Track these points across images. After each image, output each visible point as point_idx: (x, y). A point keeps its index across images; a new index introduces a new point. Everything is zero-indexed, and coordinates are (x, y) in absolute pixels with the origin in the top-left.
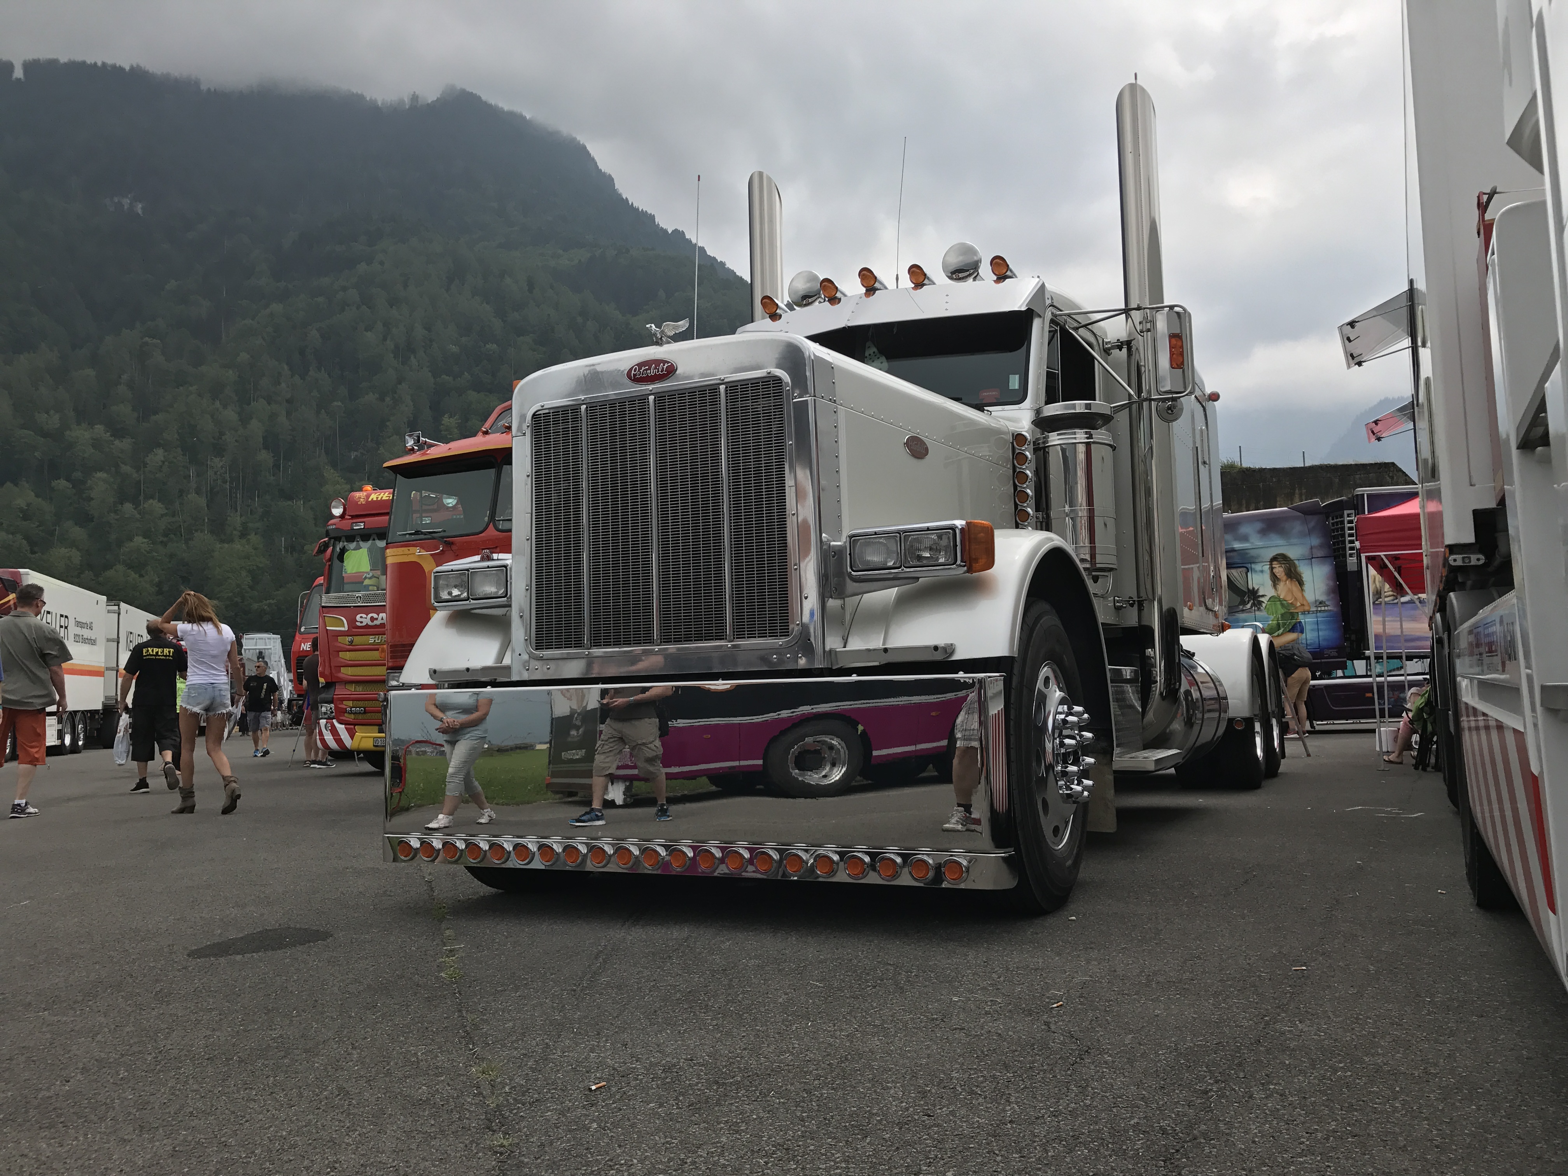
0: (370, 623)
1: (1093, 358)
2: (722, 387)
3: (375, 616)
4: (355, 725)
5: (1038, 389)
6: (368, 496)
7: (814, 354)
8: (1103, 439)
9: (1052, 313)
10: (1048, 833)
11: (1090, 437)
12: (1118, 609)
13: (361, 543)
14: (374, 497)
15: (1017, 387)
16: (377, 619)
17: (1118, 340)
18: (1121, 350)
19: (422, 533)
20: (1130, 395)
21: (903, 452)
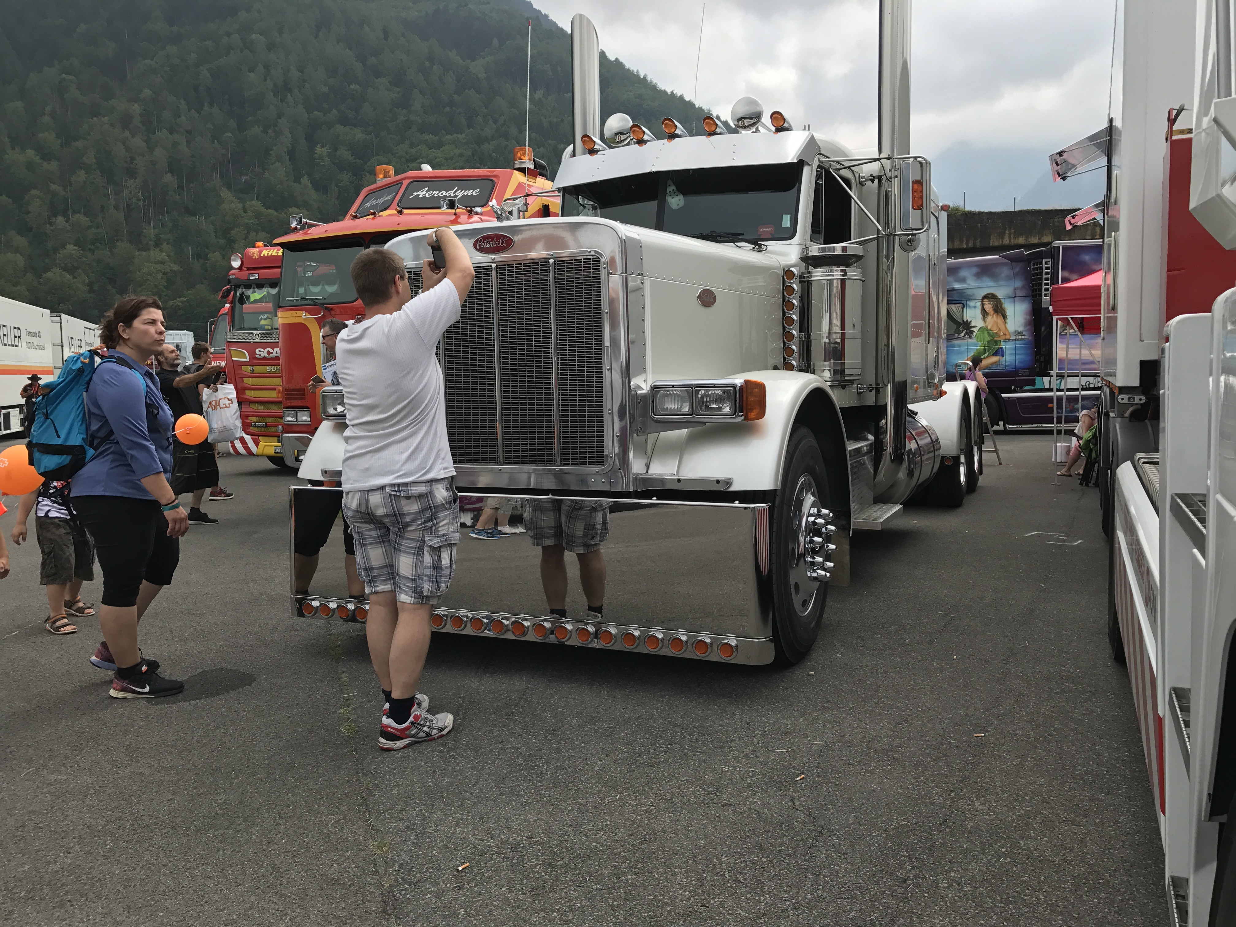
0: (266, 355)
1: (851, 197)
2: (551, 261)
3: (271, 350)
4: (259, 436)
5: (805, 227)
6: (260, 252)
7: (626, 236)
8: (855, 275)
9: (820, 161)
10: (797, 605)
11: (845, 274)
12: (859, 394)
13: (256, 290)
14: (265, 253)
15: (788, 225)
16: (272, 353)
17: (871, 175)
18: (873, 182)
20: (878, 230)
21: (696, 305)
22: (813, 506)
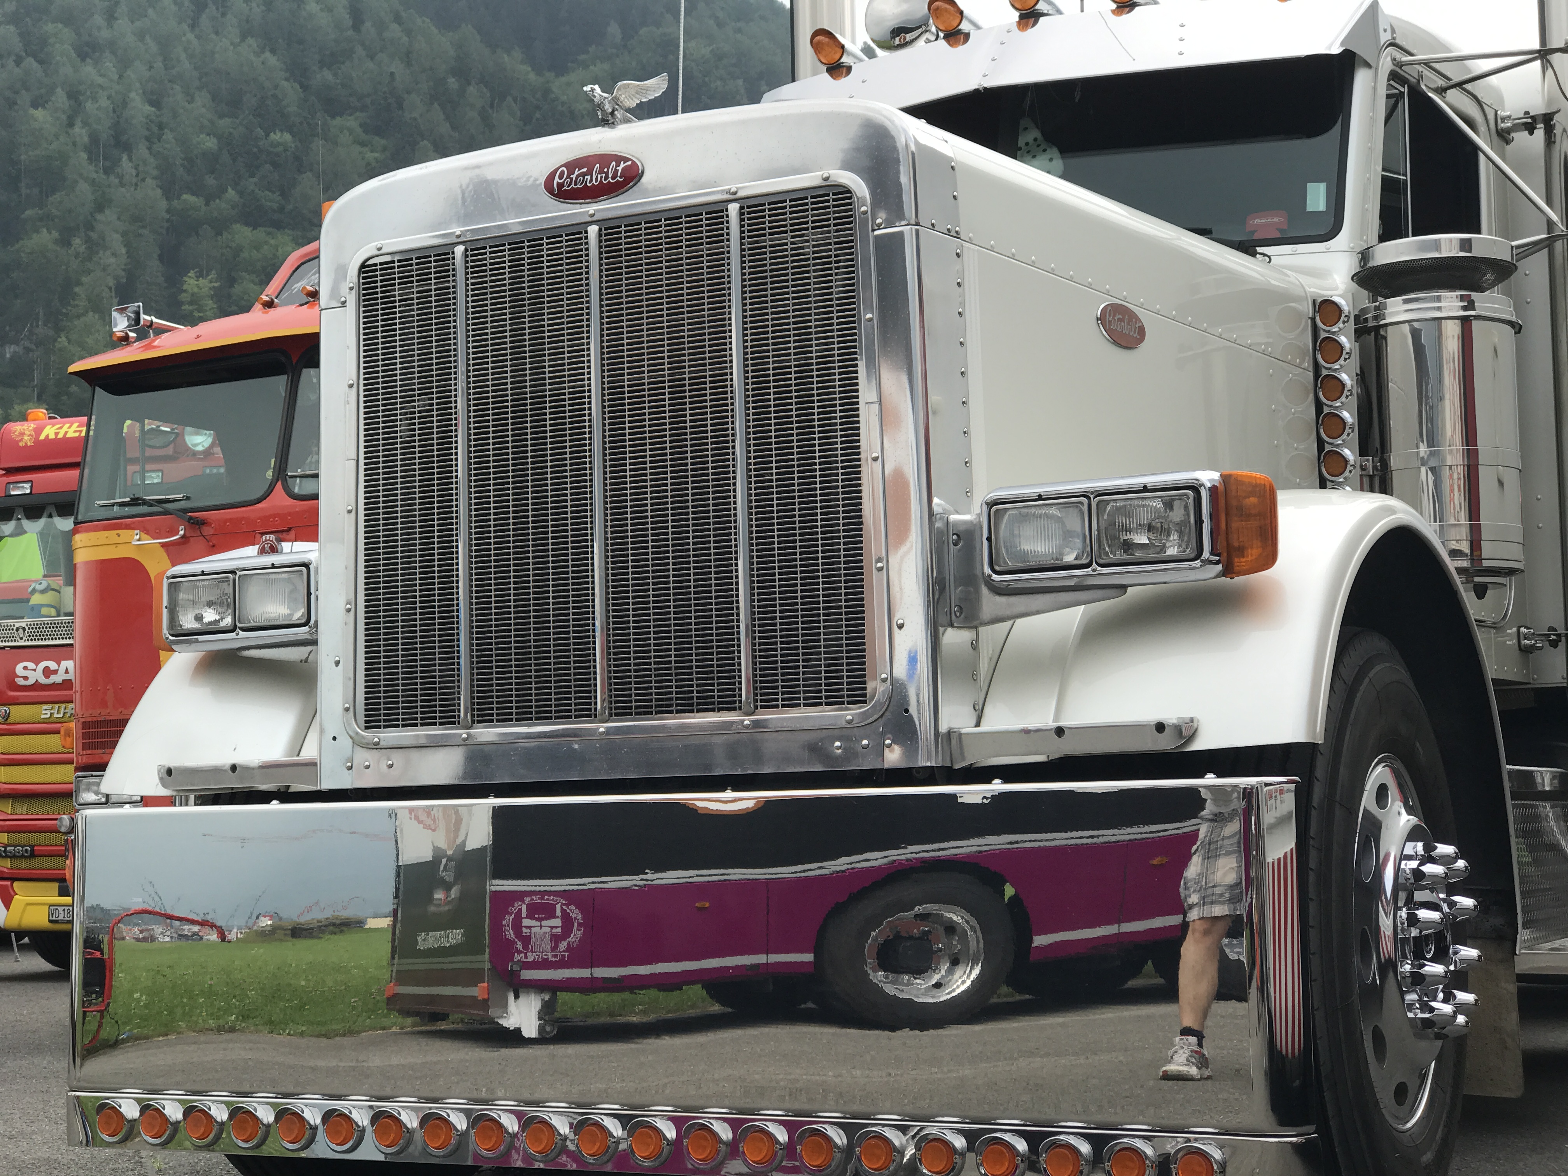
0: (43, 680)
1: (1476, 148)
2: (733, 209)
3: (52, 665)
4: (13, 879)
5: (1364, 211)
6: (39, 430)
7: (917, 143)
8: (1495, 310)
9: (1394, 59)
10: (1385, 1096)
11: (1471, 305)
12: (1526, 651)
13: (26, 523)
14: (50, 432)
15: (1322, 207)
16: (55, 672)
17: (1527, 113)
18: (1531, 133)
19: (145, 503)
20: (1550, 224)
21: (1097, 338)
22: (1413, 835)
